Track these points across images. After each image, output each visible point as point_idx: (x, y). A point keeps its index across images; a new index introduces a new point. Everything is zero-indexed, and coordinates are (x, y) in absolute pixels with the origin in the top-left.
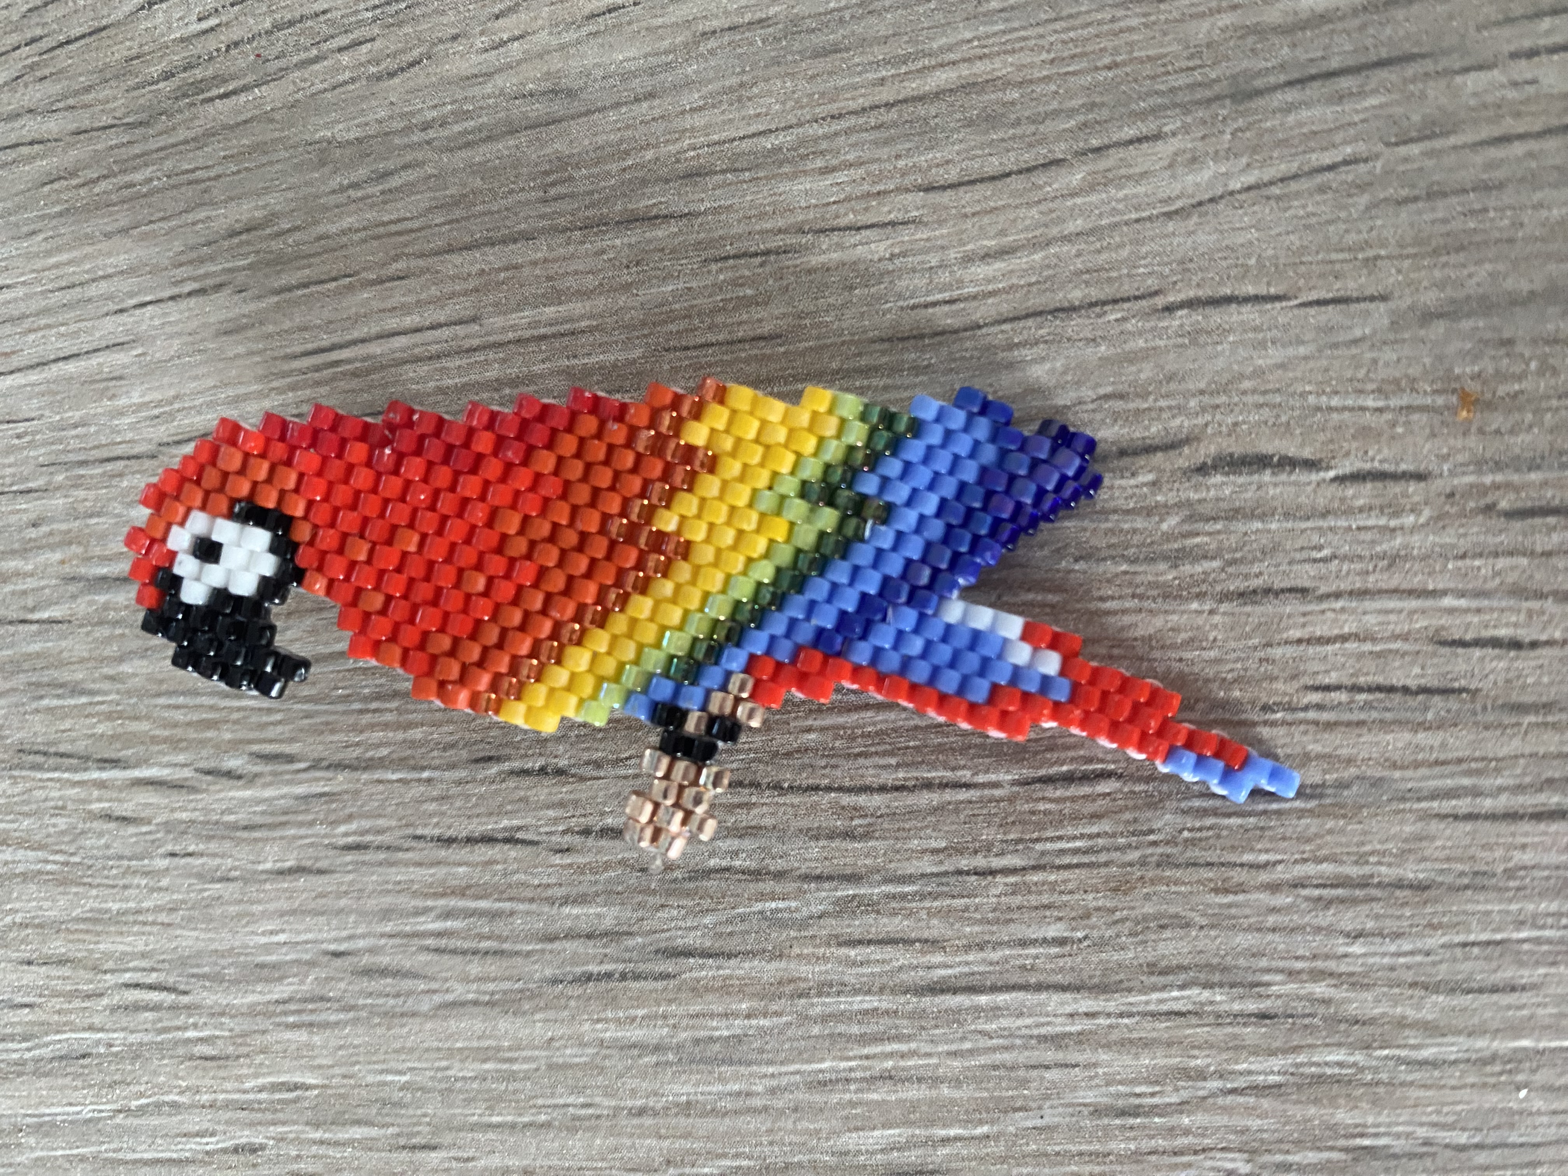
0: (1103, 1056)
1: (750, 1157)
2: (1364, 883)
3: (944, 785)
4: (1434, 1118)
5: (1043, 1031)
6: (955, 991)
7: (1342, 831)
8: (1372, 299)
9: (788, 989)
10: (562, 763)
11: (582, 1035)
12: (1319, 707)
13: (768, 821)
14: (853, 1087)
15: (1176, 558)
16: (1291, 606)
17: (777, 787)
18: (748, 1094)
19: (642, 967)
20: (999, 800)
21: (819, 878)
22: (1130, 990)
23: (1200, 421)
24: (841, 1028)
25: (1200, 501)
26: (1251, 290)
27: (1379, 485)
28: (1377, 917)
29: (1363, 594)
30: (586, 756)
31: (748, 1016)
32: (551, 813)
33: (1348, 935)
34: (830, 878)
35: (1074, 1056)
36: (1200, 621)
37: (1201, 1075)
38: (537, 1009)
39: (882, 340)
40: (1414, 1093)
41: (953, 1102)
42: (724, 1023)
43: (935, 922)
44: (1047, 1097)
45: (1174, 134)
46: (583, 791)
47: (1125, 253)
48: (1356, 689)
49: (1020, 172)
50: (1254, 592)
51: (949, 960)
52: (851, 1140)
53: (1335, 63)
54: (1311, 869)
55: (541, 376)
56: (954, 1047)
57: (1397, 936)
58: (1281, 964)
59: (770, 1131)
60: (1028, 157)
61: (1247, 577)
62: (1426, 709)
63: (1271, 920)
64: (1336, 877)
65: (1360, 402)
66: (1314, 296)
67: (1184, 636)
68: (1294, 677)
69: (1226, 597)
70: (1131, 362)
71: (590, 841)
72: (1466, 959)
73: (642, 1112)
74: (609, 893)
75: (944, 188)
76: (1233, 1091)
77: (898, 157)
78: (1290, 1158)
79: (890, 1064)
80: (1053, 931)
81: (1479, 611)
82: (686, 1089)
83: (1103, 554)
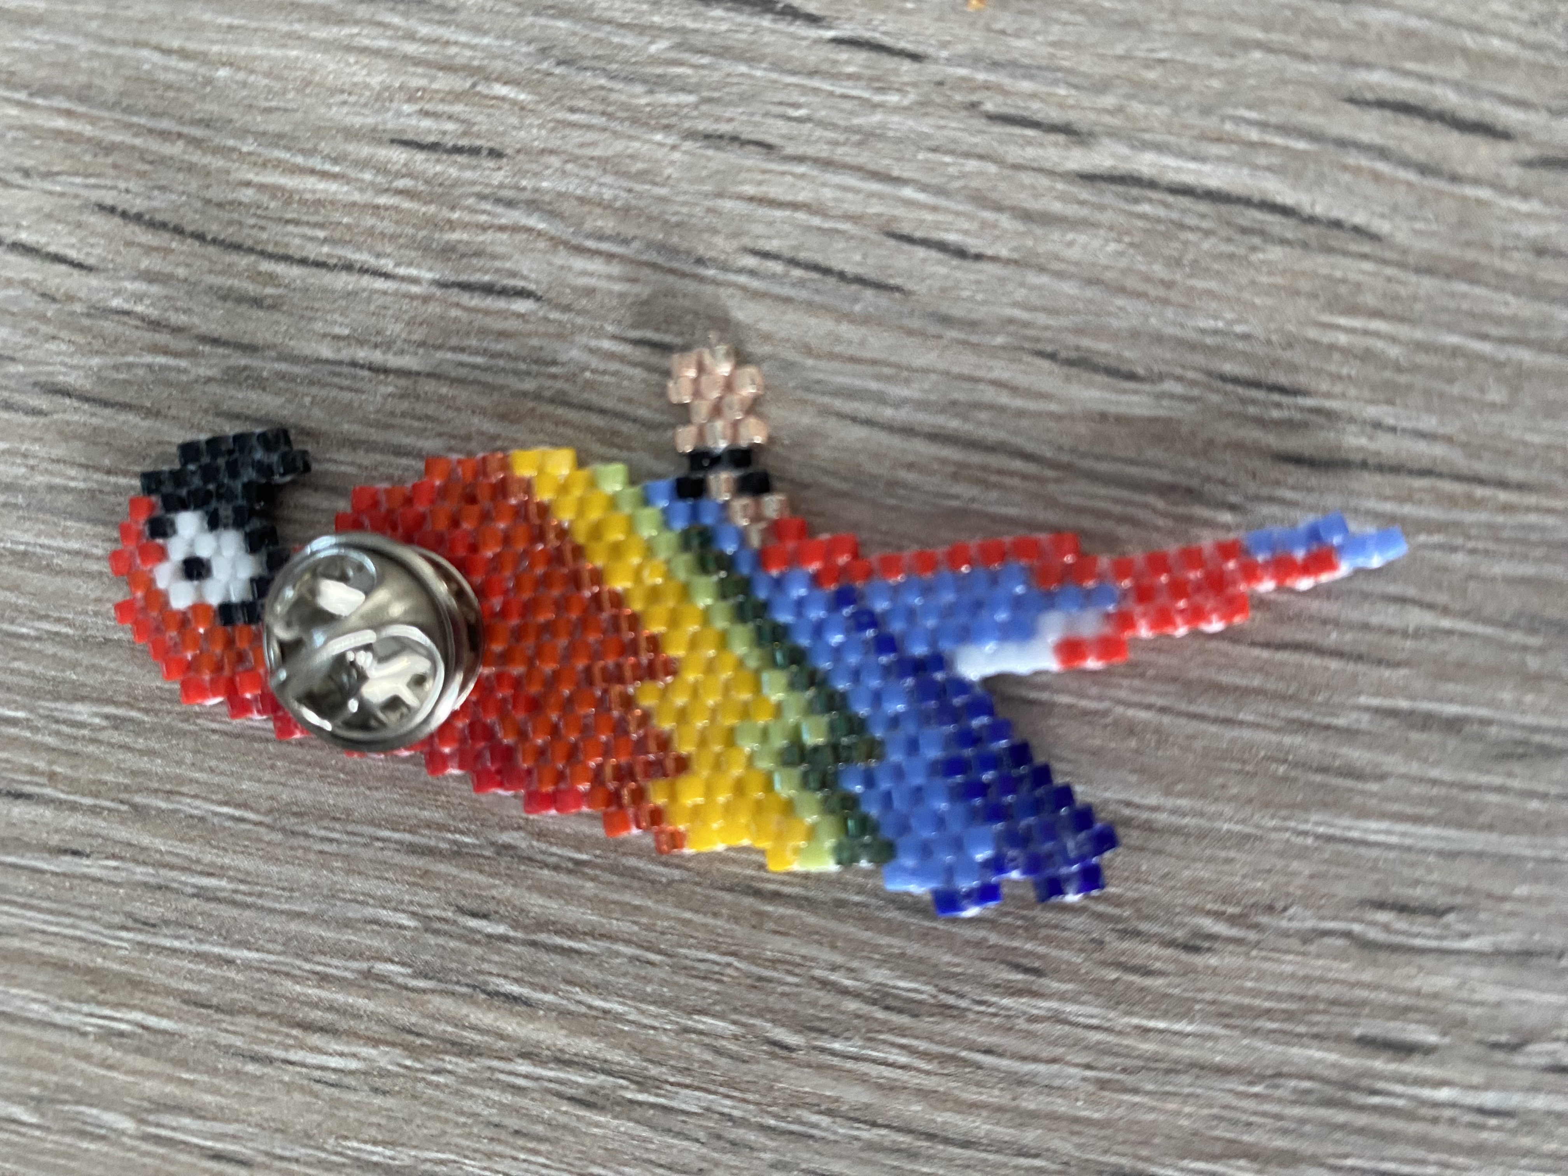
1: (70, 624)
3: (364, 271)
12: (752, 273)
13: (181, 272)
15: (655, 83)
16: (752, 160)
19: (17, 398)
20: (413, 297)
27: (873, 55)
29: (827, 164)
34: (226, 344)
36: (660, 153)
48: (793, 262)
50: (721, 137)
61: (718, 119)
62: (856, 300)
67: (640, 166)
68: (735, 235)
69: (691, 135)
81: (935, 209)
82: (27, 538)
83: (586, 63)
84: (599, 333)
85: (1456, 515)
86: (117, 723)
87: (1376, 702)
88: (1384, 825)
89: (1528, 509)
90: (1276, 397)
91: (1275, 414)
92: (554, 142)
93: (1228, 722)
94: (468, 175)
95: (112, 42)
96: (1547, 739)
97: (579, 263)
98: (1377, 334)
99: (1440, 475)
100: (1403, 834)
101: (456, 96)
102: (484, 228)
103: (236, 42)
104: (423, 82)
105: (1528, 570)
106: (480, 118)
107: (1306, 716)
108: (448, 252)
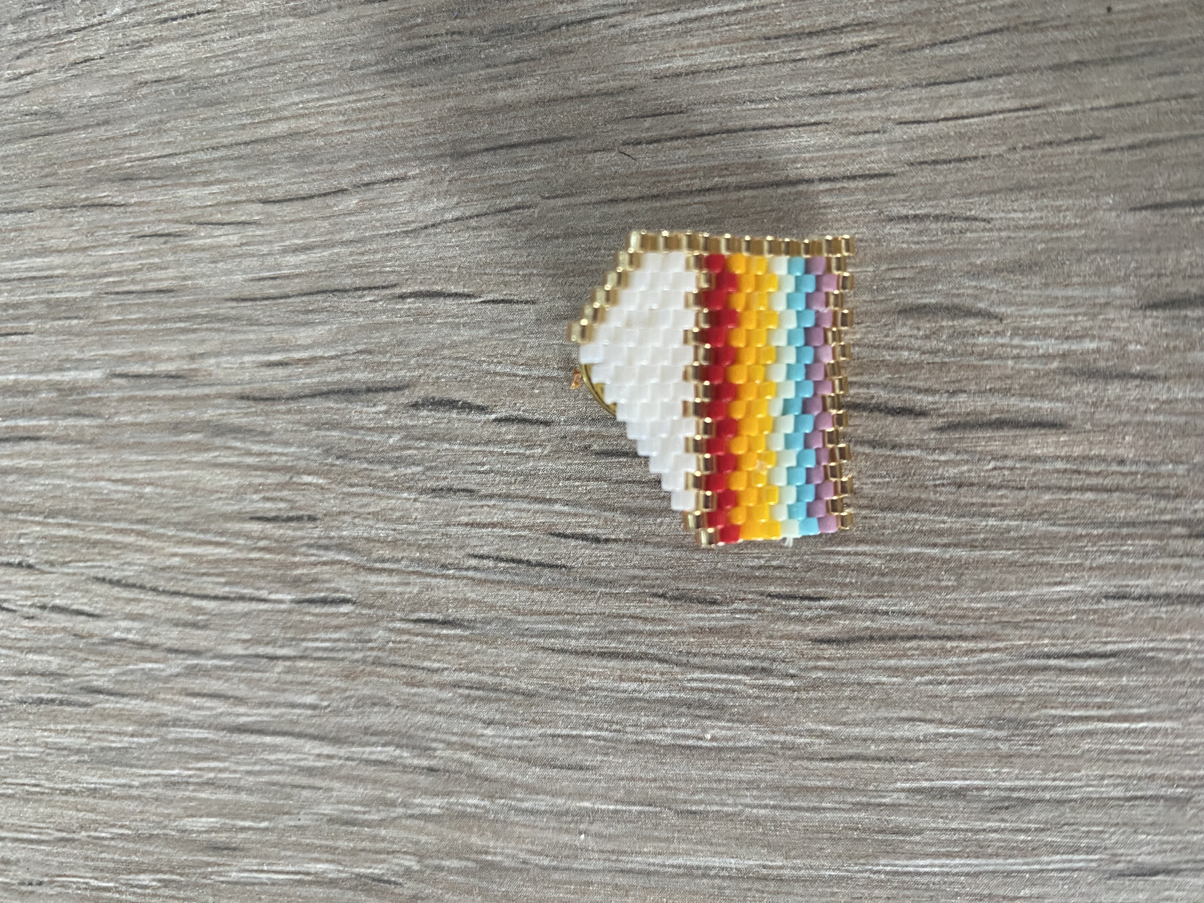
0: (337, 785)
2: (495, 689)
4: (530, 847)
5: (302, 763)
6: (252, 732)
7: (484, 653)
8: (526, 302)
9: (156, 720)
10: (31, 561)
11: (35, 739)
14: (191, 788)
17: (154, 589)
18: (131, 787)
21: (177, 651)
22: (353, 743)
23: (416, 373)
24: (186, 749)
25: (413, 426)
26: (453, 289)
28: (502, 712)
30: (45, 557)
31: (132, 736)
32: (24, 593)
33: (484, 722)
35: (318, 782)
37: (393, 804)
38: (10, 719)
39: (232, 300)
40: (517, 829)
41: (248, 804)
42: (118, 738)
43: (242, 686)
44: (302, 807)
45: (414, 177)
46: (44, 580)
47: (379, 256)
49: (320, 196)
51: (250, 712)
52: (188, 823)
53: (515, 139)
54: (464, 676)
55: (30, 303)
56: (249, 768)
57: (514, 726)
58: (444, 737)
59: (141, 812)
60: (326, 186)
63: (438, 707)
64: (480, 682)
65: (514, 371)
66: (490, 297)
70: (377, 330)
71: (46, 613)
72: (554, 745)
73: (68, 792)
74: (55, 648)
75: (275, 202)
76: (411, 816)
77: (249, 179)
78: (444, 863)
79: (212, 775)
80: (310, 699)
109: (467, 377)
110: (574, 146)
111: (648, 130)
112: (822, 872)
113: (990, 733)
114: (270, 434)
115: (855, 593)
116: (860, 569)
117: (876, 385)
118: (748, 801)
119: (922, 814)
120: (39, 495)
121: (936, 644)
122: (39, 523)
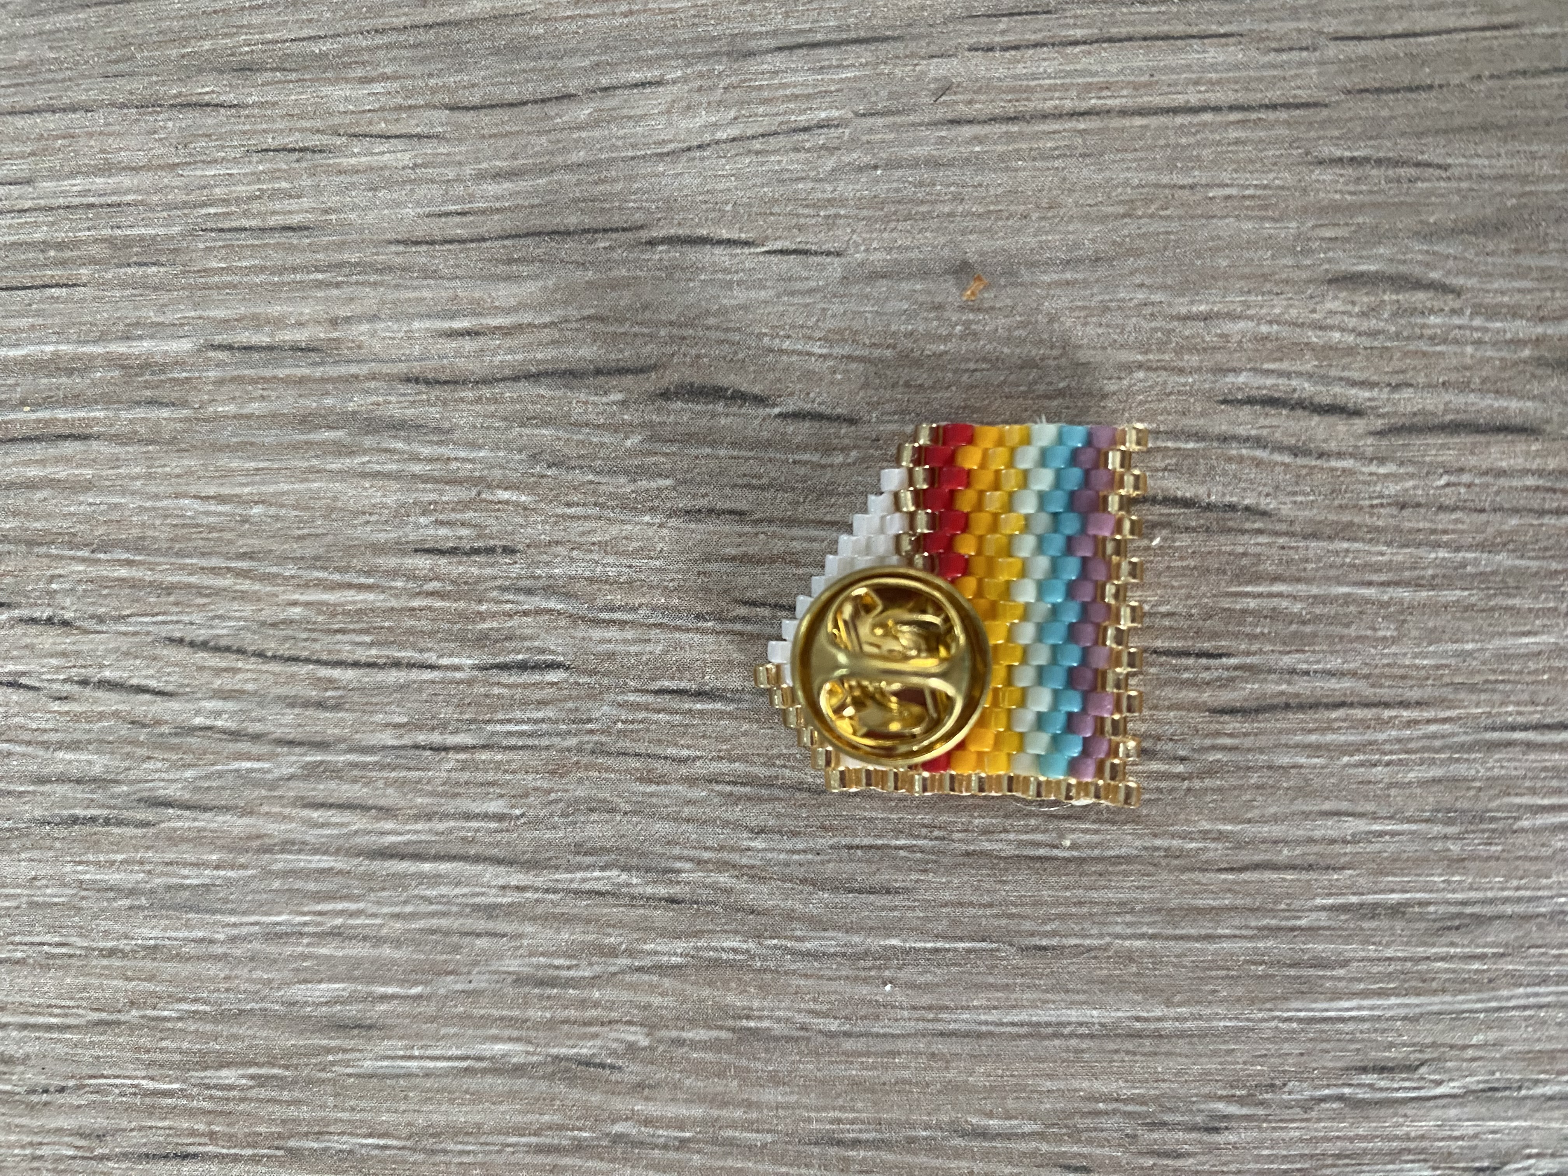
0: (529, 928)
1: (205, 1002)
2: (769, 784)
3: (411, 666)
4: (812, 1005)
5: (477, 900)
6: (403, 857)
7: (755, 734)
8: (828, 254)
9: (255, 844)
10: (68, 615)
11: (64, 875)
12: (746, 620)
13: (250, 687)
14: (305, 941)
15: (635, 474)
16: (730, 527)
17: (260, 655)
18: (212, 942)
19: (126, 814)
20: (458, 682)
21: (291, 743)
22: (557, 868)
23: (669, 350)
24: (299, 884)
25: (661, 424)
26: (725, 234)
27: (817, 425)
28: (778, 816)
29: (792, 522)
30: (91, 610)
31: (217, 867)
32: (54, 662)
33: (752, 831)
34: (301, 744)
35: (502, 926)
36: (650, 533)
37: (613, 952)
38: (23, 848)
39: (398, 242)
40: (796, 981)
41: (394, 962)
42: (195, 872)
43: (390, 791)
44: (476, 963)
45: (674, 82)
46: (85, 643)
47: (619, 186)
49: (535, 102)
50: (700, 511)
51: (400, 827)
52: (299, 992)
53: (820, 37)
54: (724, 766)
55: (84, 242)
56: (397, 910)
57: (794, 834)
58: (692, 853)
59: (227, 978)
60: (545, 89)
61: (694, 497)
63: (687, 811)
64: (747, 776)
65: (808, 348)
66: (778, 245)
67: (635, 544)
68: (726, 591)
69: (673, 513)
70: (613, 288)
71: (88, 691)
72: (852, 861)
73: (112, 953)
74: (101, 741)
75: (467, 109)
76: (639, 969)
77: (430, 75)
78: (684, 1035)
79: (339, 921)
80: (494, 806)
82: (154, 933)
83: (573, 463)
84: (624, 689)
85: (1369, 736)
86: (262, 1081)
87: (1330, 901)
88: (1354, 1003)
89: (1429, 722)
90: (1204, 661)
91: (1206, 675)
92: (559, 535)
93: (1208, 938)
94: (488, 571)
95: (156, 497)
96: (1476, 909)
97: (597, 633)
98: (1280, 595)
99: (1351, 705)
100: (1372, 1008)
101: (464, 505)
102: (510, 615)
103: (263, 483)
104: (434, 496)
105: (1436, 772)
106: (490, 521)
107: (1274, 922)
108: (482, 640)
109: (741, 356)
110: (899, 48)
111: (1003, 32)
112: (1215, 1023)
113: (1437, 829)
114: (449, 431)
115: (1268, 648)
116: (1274, 615)
117: (1299, 374)
118: (1118, 929)
119: (1348, 940)
120: (88, 519)
121: (1369, 713)
122: (83, 560)
